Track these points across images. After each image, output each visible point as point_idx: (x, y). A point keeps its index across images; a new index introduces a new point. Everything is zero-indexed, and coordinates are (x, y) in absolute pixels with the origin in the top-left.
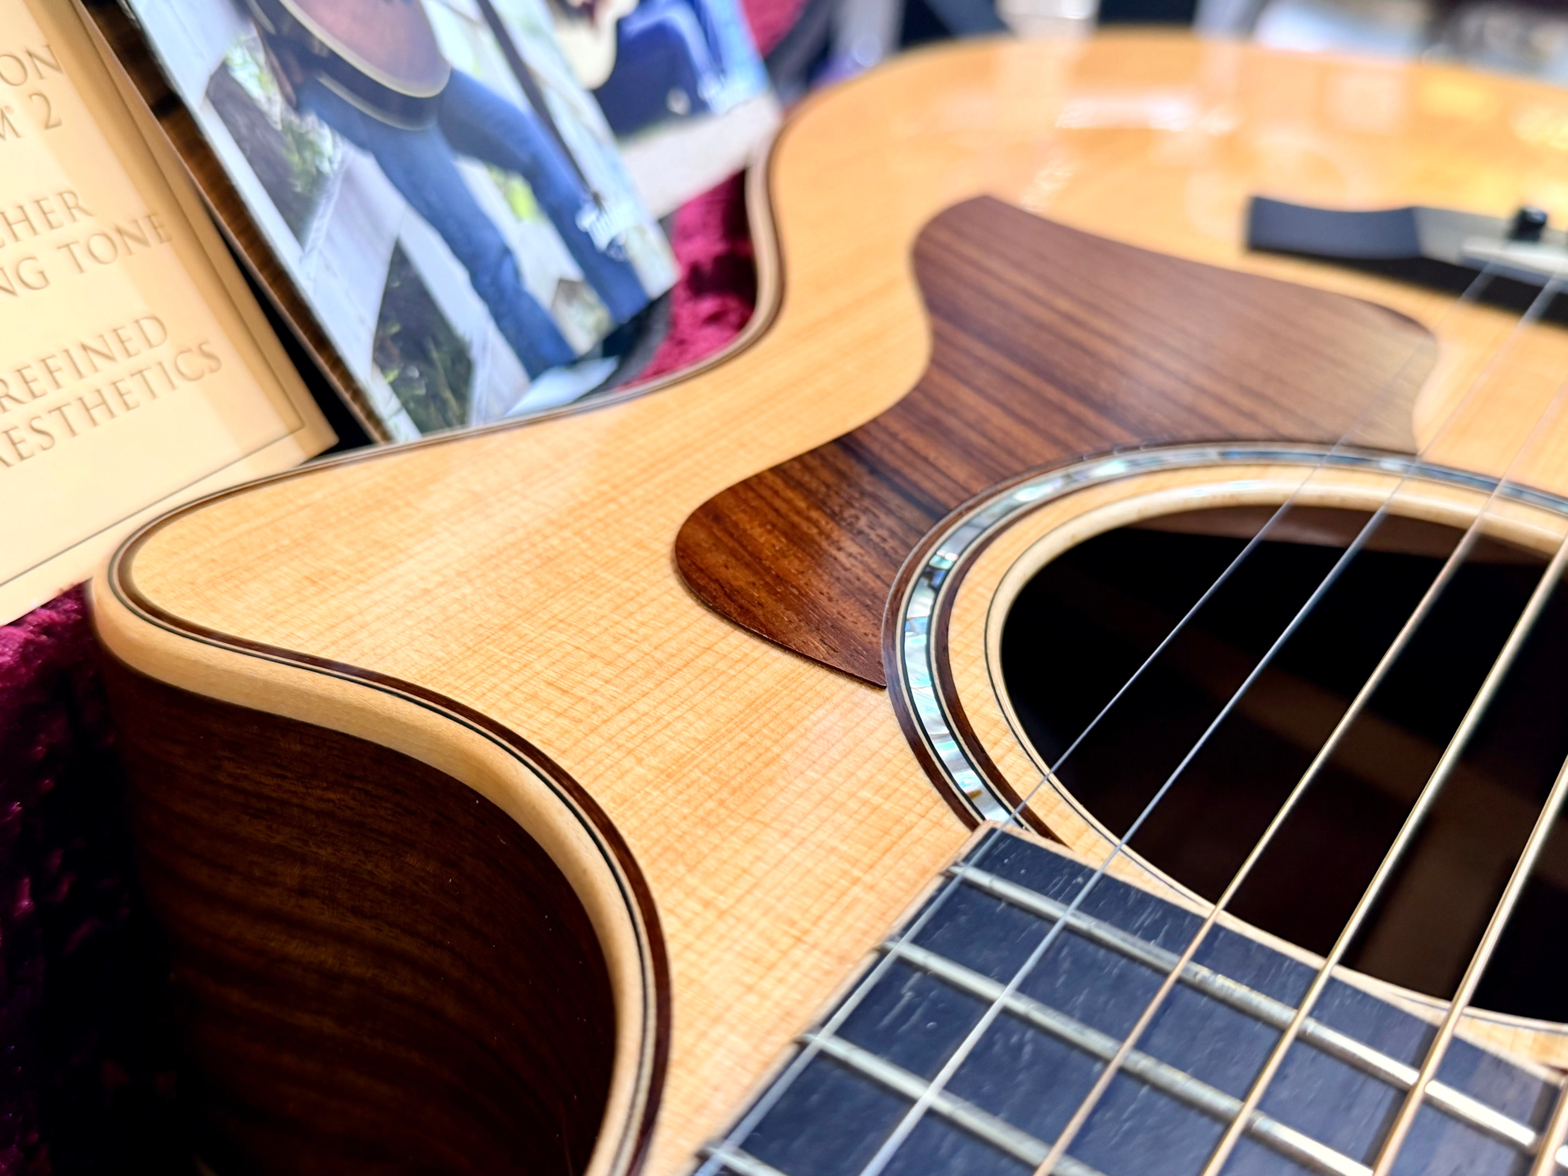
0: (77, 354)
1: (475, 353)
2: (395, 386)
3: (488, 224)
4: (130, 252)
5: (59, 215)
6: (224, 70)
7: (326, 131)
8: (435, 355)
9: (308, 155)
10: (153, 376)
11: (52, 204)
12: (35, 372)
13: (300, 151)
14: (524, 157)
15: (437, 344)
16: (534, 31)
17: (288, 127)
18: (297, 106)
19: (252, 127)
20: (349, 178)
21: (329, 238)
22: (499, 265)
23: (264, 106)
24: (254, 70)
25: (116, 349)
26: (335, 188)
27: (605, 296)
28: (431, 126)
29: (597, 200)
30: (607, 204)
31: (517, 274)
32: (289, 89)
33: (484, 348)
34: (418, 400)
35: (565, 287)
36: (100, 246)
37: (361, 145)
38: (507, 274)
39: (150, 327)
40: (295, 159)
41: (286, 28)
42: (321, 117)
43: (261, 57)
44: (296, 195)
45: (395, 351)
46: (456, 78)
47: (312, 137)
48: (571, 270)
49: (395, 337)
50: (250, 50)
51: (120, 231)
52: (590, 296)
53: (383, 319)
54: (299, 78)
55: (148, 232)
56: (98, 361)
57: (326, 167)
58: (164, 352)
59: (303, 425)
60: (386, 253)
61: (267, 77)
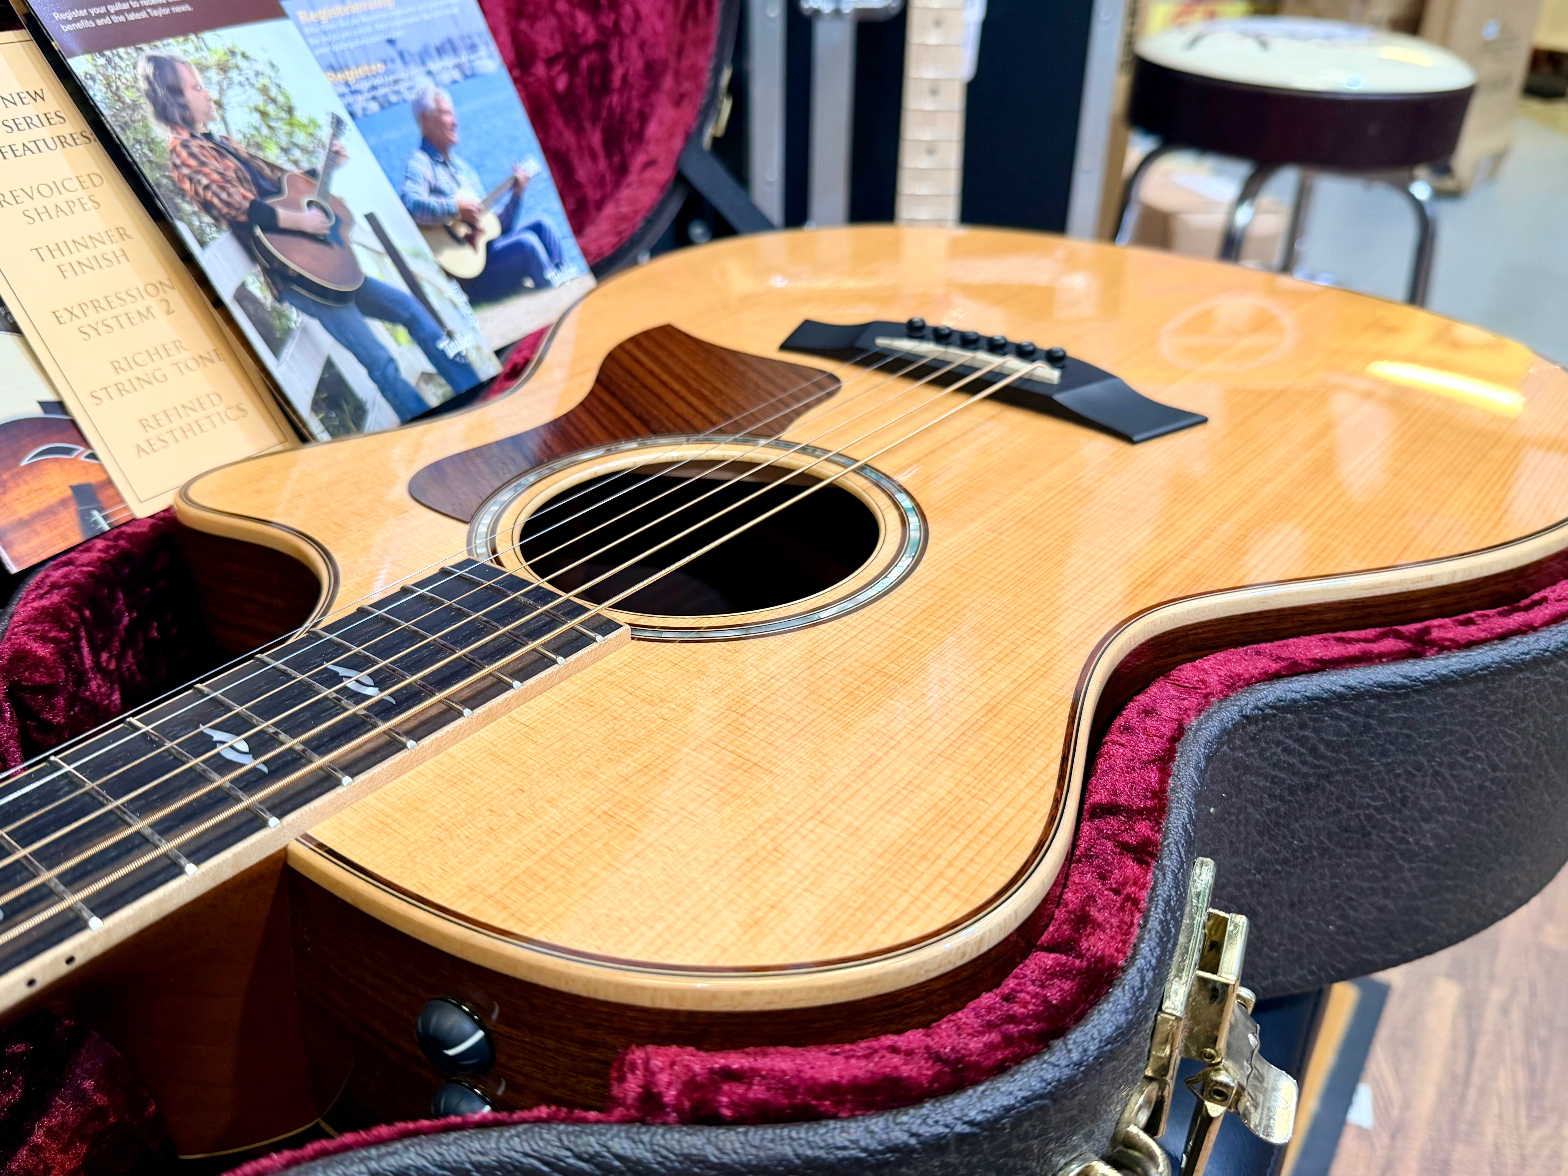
0: (180, 410)
1: (369, 406)
2: (322, 421)
3: (381, 347)
4: (205, 366)
5: (173, 351)
6: (243, 285)
7: (294, 310)
8: (345, 407)
9: (284, 321)
10: (215, 419)
11: (170, 346)
12: (161, 416)
13: (279, 319)
14: (406, 315)
15: (347, 402)
16: (417, 255)
17: (274, 309)
18: (279, 299)
19: (256, 310)
20: (304, 330)
21: (292, 356)
22: (386, 366)
23: (262, 300)
24: (258, 285)
25: (198, 407)
26: (297, 335)
27: (450, 380)
28: (352, 305)
29: (450, 335)
30: (457, 336)
31: (397, 370)
32: (275, 292)
33: (374, 404)
34: (334, 427)
35: (426, 377)
36: (192, 364)
37: (312, 315)
38: (390, 371)
39: (214, 398)
40: (277, 323)
41: (275, 265)
42: (292, 304)
43: (262, 279)
44: (277, 339)
45: (323, 405)
46: (368, 281)
47: (287, 312)
48: (430, 368)
49: (324, 400)
50: (256, 276)
51: (201, 357)
52: (442, 381)
53: (318, 391)
54: (281, 287)
55: (215, 358)
56: (190, 412)
57: (293, 325)
58: (221, 408)
59: (286, 440)
60: (322, 362)
61: (265, 287)
